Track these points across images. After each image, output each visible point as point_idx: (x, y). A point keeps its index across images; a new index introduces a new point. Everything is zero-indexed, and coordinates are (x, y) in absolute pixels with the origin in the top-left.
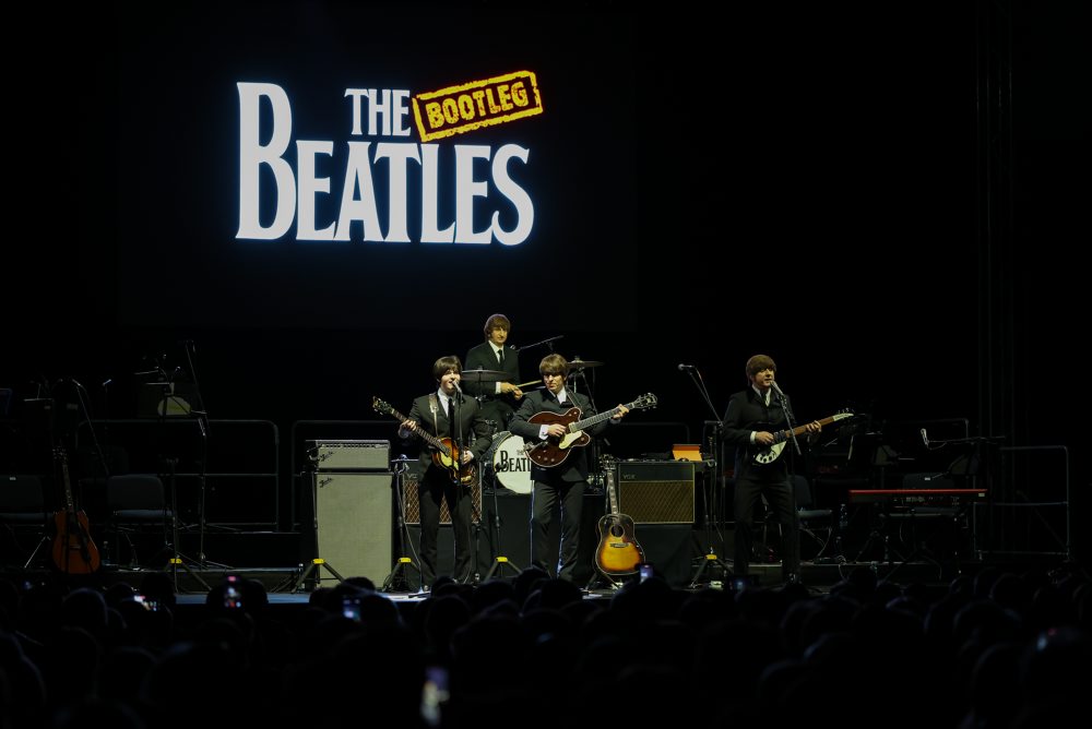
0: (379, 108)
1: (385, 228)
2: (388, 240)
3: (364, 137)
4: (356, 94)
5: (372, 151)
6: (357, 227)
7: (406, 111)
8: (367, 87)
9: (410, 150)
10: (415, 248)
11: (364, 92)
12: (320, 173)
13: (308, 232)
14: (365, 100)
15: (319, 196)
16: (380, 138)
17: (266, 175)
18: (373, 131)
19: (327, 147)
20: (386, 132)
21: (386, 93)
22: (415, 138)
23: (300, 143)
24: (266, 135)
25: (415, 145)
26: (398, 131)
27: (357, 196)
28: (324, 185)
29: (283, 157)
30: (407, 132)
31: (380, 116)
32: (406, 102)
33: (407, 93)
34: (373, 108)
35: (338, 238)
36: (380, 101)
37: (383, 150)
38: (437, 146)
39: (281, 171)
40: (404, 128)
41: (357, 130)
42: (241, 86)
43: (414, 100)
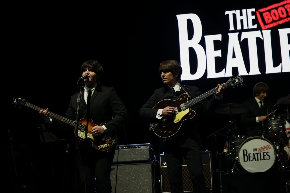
0: (241, 18)
1: (248, 69)
2: (250, 74)
3: (236, 31)
4: (230, 13)
5: (239, 37)
6: (235, 70)
7: (254, 17)
8: (235, 10)
9: (258, 34)
10: (263, 76)
11: (234, 12)
12: (216, 49)
13: (212, 74)
14: (234, 16)
15: (217, 59)
16: (243, 30)
17: (192, 52)
18: (239, 28)
19: (219, 37)
20: (245, 27)
21: (244, 11)
22: (259, 28)
23: (206, 37)
24: (191, 35)
25: (259, 31)
26: (251, 26)
27: (234, 56)
28: (219, 53)
29: (199, 43)
30: (255, 26)
31: (242, 21)
32: (253, 13)
33: (254, 10)
34: (239, 18)
35: (227, 75)
36: (241, 14)
37: (244, 35)
38: (270, 31)
39: (199, 49)
40: (253, 24)
41: (232, 28)
42: (178, 16)
43: (257, 13)
